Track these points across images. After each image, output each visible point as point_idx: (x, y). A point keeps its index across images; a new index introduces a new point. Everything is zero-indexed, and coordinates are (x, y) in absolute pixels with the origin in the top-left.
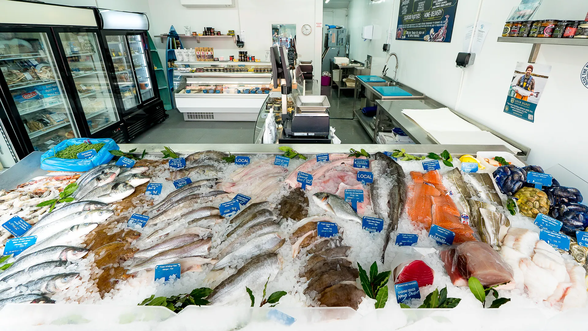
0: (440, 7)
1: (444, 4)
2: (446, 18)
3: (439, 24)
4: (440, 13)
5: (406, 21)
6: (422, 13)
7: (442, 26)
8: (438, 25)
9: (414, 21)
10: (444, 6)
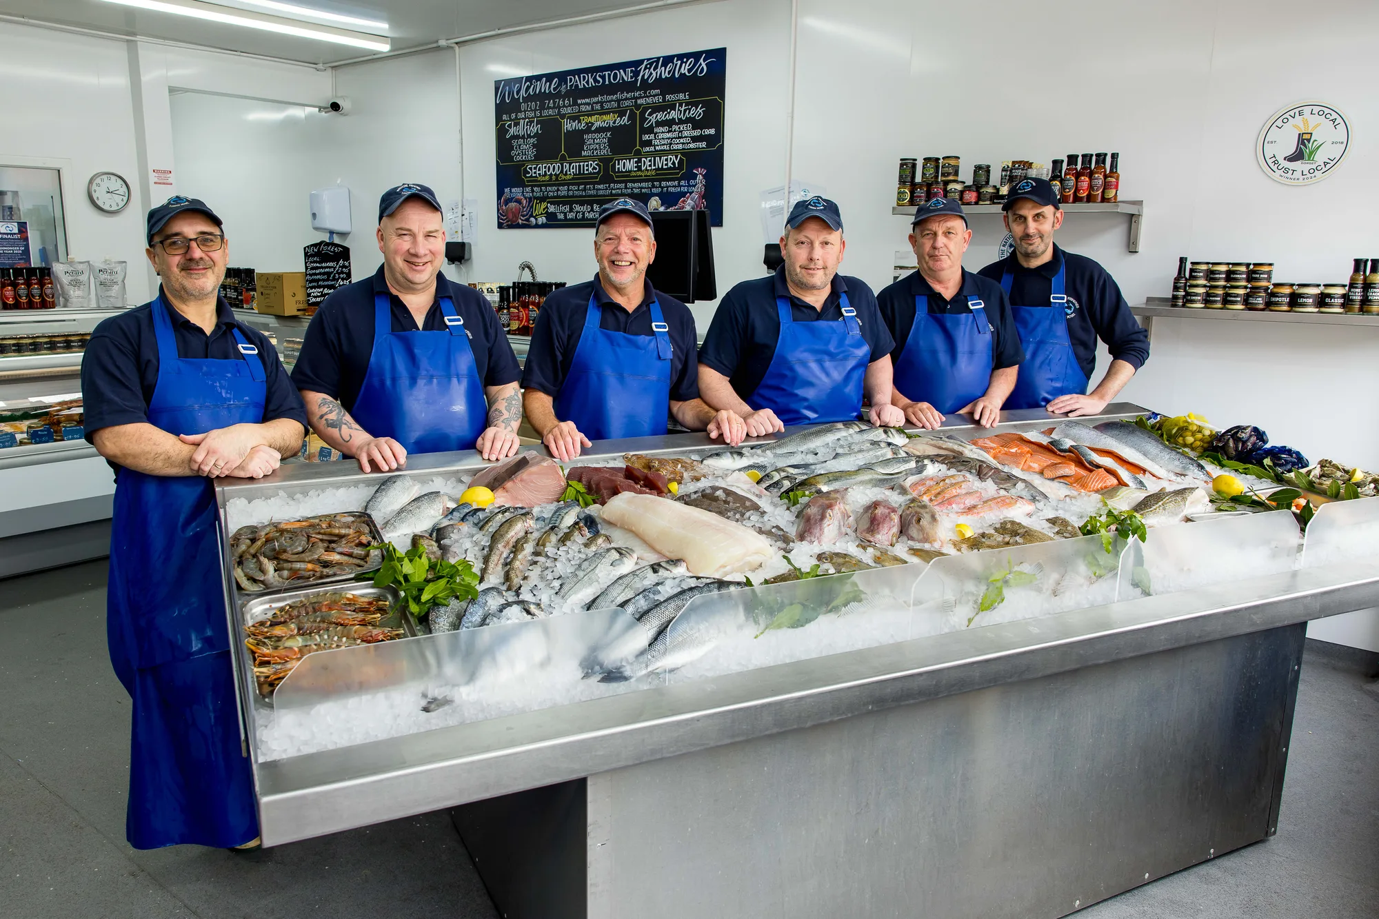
0: (670, 150)
1: (683, 143)
2: (697, 175)
3: (675, 186)
4: (674, 163)
5: (539, 179)
6: (606, 162)
7: (686, 193)
8: (672, 190)
9: (573, 179)
10: (683, 149)
